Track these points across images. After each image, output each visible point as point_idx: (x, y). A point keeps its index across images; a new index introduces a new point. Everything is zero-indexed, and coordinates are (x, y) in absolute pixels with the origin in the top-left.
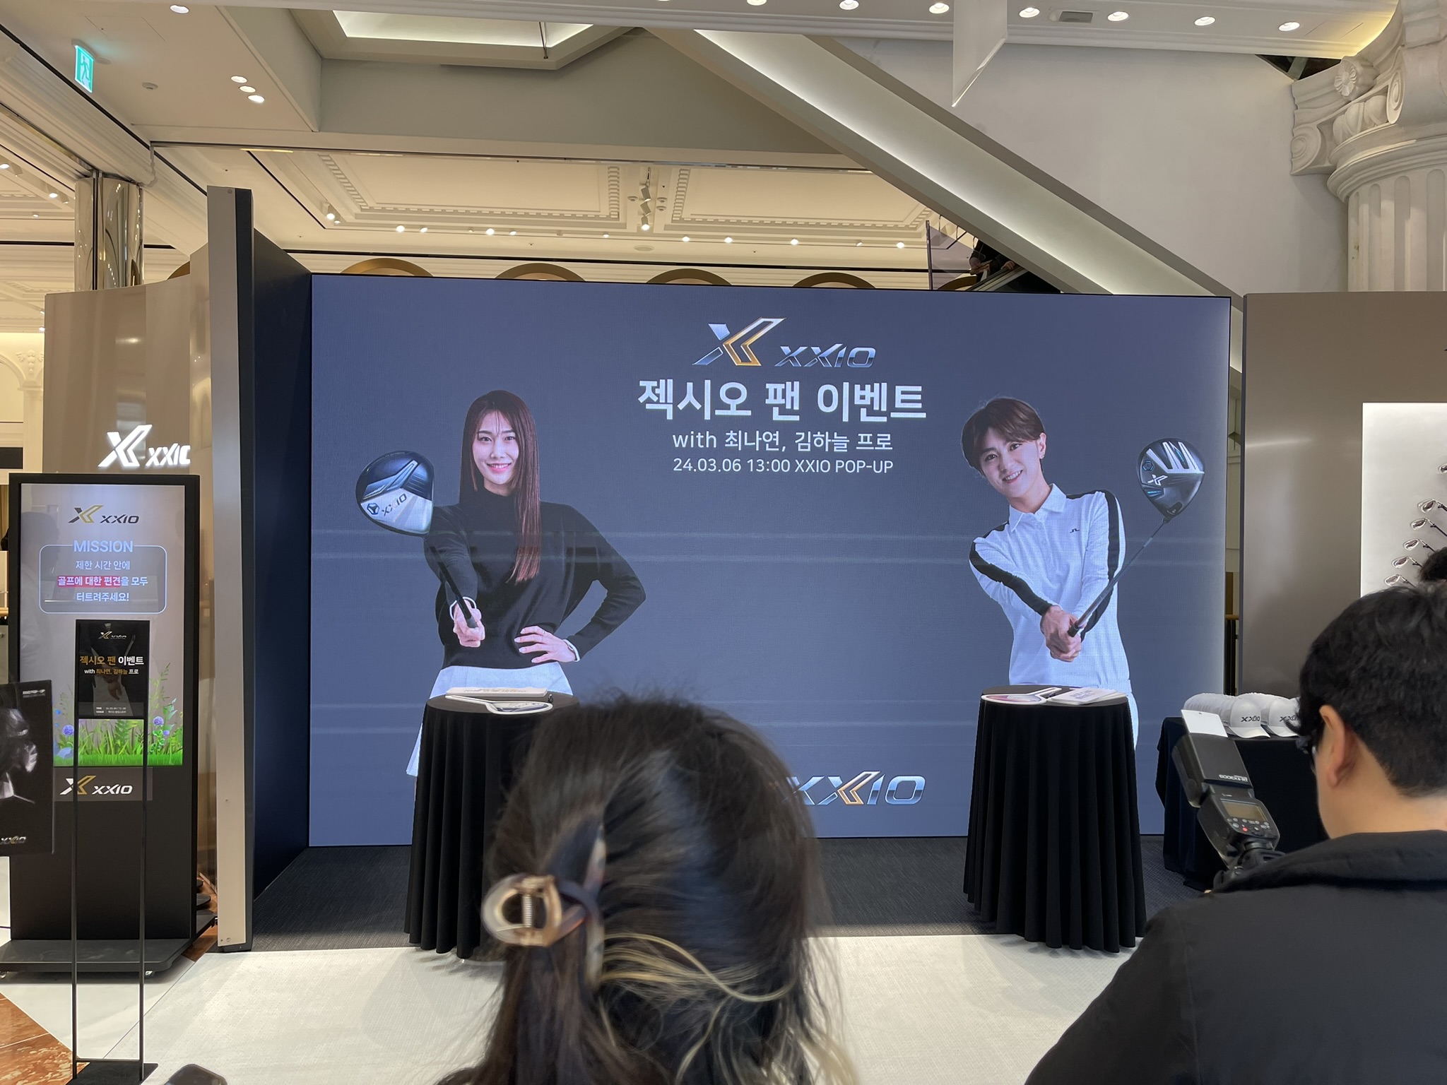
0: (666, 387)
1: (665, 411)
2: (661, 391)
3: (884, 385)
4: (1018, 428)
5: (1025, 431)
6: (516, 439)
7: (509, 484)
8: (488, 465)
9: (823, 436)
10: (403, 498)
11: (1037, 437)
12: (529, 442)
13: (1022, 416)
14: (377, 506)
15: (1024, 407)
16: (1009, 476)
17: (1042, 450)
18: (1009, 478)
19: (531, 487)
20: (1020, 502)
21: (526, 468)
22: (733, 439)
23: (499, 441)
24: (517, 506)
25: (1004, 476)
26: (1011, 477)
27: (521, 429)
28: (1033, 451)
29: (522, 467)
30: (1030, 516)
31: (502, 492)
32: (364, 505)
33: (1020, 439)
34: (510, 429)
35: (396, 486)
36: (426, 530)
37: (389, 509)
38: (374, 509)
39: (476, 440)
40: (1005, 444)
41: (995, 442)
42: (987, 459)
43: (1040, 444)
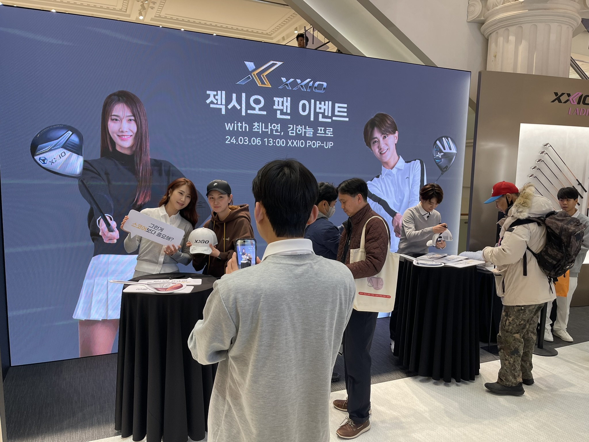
0: (222, 95)
1: (220, 109)
2: (218, 97)
3: (330, 103)
4: (387, 128)
5: (390, 130)
6: (135, 120)
7: (131, 148)
8: (118, 136)
9: (301, 127)
10: (63, 154)
11: (395, 133)
12: (143, 123)
13: (389, 122)
14: (46, 159)
15: (390, 118)
16: (382, 151)
17: (396, 139)
18: (382, 152)
19: (144, 149)
20: (386, 163)
21: (142, 139)
22: (257, 127)
23: (124, 121)
24: (137, 161)
25: (380, 151)
26: (383, 152)
27: (138, 115)
28: (393, 139)
29: (139, 137)
30: (390, 171)
31: (127, 152)
32: (37, 158)
33: (388, 133)
34: (130, 114)
35: (58, 147)
36: (80, 174)
37: (54, 161)
38: (44, 160)
39: (110, 120)
40: (381, 136)
41: (377, 135)
42: (374, 143)
43: (396, 136)
